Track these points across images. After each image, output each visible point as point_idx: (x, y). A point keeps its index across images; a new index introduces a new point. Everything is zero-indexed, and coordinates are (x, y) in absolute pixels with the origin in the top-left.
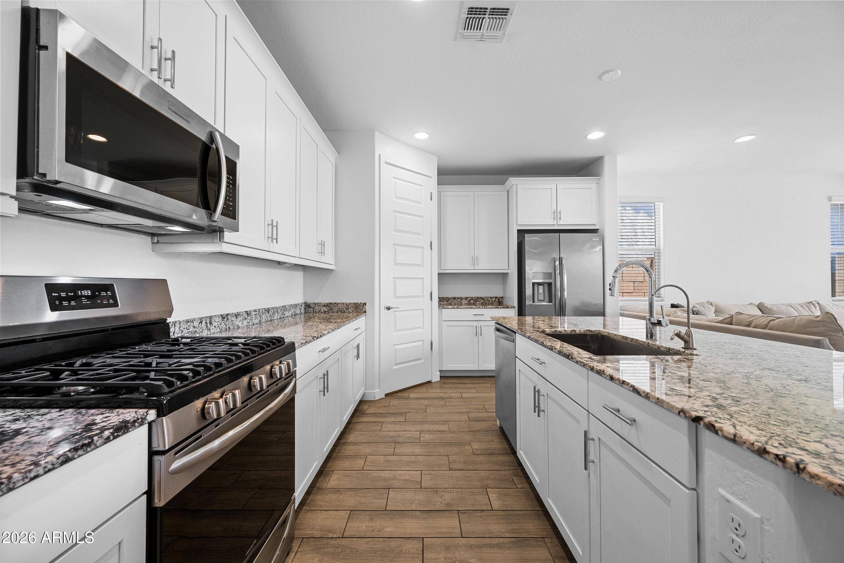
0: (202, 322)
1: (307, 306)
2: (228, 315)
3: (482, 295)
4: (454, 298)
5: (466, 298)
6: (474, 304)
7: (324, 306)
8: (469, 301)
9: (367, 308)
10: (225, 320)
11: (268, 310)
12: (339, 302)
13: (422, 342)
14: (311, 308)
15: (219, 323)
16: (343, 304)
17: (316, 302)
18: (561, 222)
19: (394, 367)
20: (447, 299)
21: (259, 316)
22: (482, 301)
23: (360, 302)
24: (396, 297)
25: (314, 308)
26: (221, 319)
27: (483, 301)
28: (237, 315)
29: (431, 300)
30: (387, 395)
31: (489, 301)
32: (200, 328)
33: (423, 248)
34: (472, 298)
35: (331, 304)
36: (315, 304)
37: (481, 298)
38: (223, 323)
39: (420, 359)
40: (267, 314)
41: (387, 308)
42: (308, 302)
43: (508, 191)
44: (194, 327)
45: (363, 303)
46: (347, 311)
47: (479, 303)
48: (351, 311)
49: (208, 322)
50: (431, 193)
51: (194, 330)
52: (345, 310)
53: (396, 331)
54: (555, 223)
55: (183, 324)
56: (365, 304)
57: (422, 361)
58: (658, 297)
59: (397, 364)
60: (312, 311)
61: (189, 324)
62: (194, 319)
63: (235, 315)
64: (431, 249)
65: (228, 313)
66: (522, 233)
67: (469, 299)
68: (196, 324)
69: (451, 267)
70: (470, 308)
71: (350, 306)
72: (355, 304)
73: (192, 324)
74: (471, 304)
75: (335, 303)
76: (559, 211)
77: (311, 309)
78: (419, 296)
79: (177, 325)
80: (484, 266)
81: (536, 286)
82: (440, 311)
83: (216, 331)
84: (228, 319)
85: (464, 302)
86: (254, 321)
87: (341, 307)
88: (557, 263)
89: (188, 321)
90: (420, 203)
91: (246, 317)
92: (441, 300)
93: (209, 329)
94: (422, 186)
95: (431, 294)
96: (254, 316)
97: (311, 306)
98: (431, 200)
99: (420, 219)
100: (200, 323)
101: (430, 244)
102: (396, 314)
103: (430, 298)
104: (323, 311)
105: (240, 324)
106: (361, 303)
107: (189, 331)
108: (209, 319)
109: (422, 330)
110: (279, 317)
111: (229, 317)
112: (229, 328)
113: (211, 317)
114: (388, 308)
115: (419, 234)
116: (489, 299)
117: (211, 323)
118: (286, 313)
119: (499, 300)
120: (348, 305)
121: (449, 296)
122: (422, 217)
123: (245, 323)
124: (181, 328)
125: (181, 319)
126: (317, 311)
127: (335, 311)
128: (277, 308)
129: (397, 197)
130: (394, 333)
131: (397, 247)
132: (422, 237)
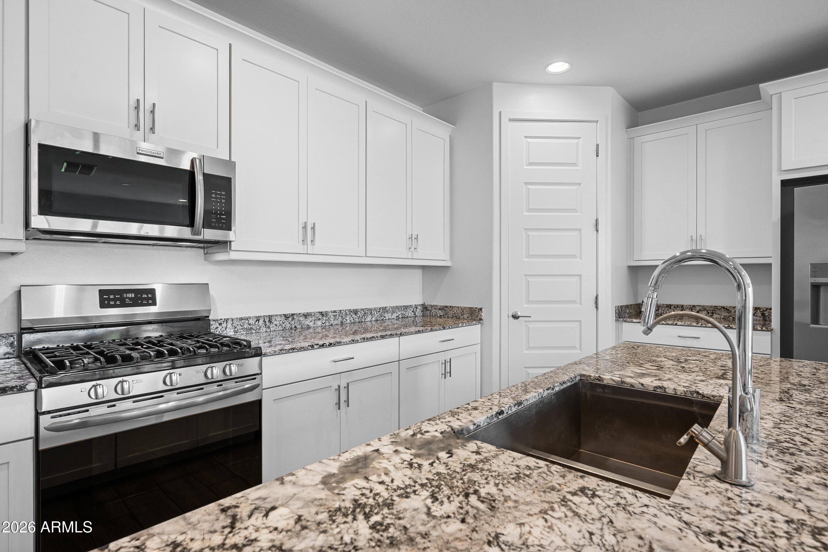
0: (259, 320)
1: (425, 308)
2: (293, 315)
7: (440, 309)
9: (484, 315)
10: (290, 319)
11: (356, 312)
12: (454, 306)
14: (428, 310)
15: (281, 322)
16: (458, 307)
17: (432, 304)
21: (340, 318)
22: (724, 314)
23: (475, 306)
24: (530, 302)
25: (431, 311)
26: (283, 318)
27: (727, 314)
28: (306, 316)
29: (597, 307)
32: (256, 325)
33: (580, 230)
35: (447, 307)
36: (432, 306)
37: (724, 308)
38: (286, 323)
40: (354, 316)
41: (512, 316)
42: (426, 304)
44: (250, 324)
45: (479, 307)
46: (462, 317)
47: (718, 316)
48: (466, 317)
49: (267, 320)
50: (598, 145)
51: (249, 326)
52: (460, 315)
53: (529, 348)
55: (237, 321)
56: (481, 309)
60: (429, 315)
61: (243, 321)
62: (250, 318)
63: (304, 315)
64: (597, 231)
65: (293, 313)
66: (790, 185)
67: (698, 308)
68: (251, 321)
70: (672, 324)
71: (465, 311)
72: (470, 308)
73: (247, 321)
75: (451, 306)
77: (428, 312)
78: (574, 302)
79: (230, 322)
82: (621, 324)
83: (277, 329)
84: (293, 319)
86: (332, 322)
87: (456, 312)
89: (241, 319)
90: (575, 164)
91: (320, 317)
93: (269, 327)
94: (579, 138)
95: (597, 298)
96: (332, 317)
97: (429, 308)
98: (597, 156)
99: (575, 187)
100: (256, 321)
101: (594, 223)
102: (531, 325)
103: (594, 306)
104: (439, 315)
105: (311, 324)
106: (476, 308)
107: (243, 327)
108: (268, 318)
110: (374, 319)
111: (295, 317)
112: (295, 327)
113: (270, 317)
114: (515, 317)
115: (575, 210)
117: (270, 322)
118: (386, 315)
120: (463, 309)
122: (580, 184)
123: (319, 323)
124: (234, 325)
125: (233, 317)
126: (434, 315)
127: (450, 316)
128: (370, 310)
129: (530, 164)
130: (525, 352)
131: (530, 233)
132: (579, 214)
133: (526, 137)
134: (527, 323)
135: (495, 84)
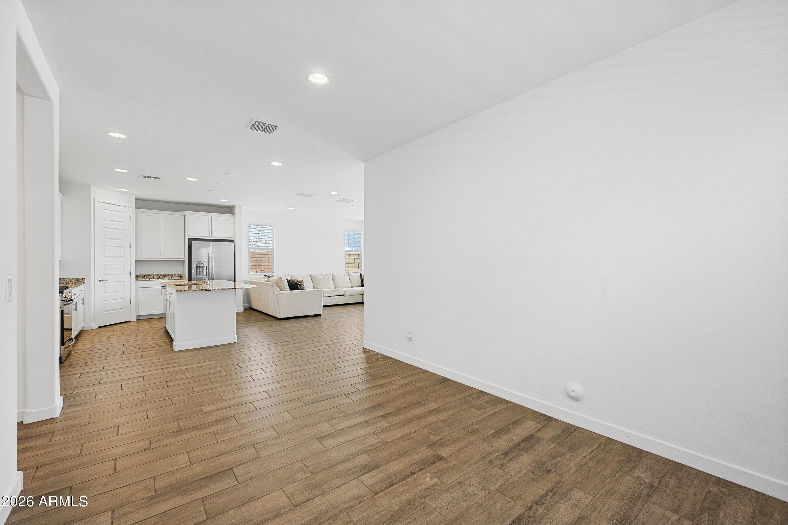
3: (169, 273)
4: (149, 275)
5: (157, 275)
6: (163, 278)
8: (160, 276)
9: (85, 281)
13: (123, 299)
16: (68, 279)
18: (214, 236)
19: (104, 313)
20: (143, 276)
22: (169, 276)
23: (80, 278)
24: (106, 275)
29: (130, 276)
30: (99, 327)
31: (174, 276)
33: (124, 247)
34: (162, 275)
39: (123, 309)
41: (99, 280)
43: (184, 216)
45: (83, 278)
46: (71, 283)
47: (166, 277)
48: (74, 283)
50: (130, 216)
52: (69, 282)
53: (106, 293)
54: (210, 236)
56: (84, 278)
57: (124, 310)
58: (273, 272)
59: (106, 311)
64: (130, 248)
66: (190, 240)
67: (160, 275)
69: (144, 257)
70: (157, 280)
71: (73, 280)
72: (77, 279)
74: (161, 278)
76: (212, 230)
78: (122, 274)
80: (168, 257)
81: (198, 268)
82: (137, 282)
85: (156, 277)
87: (66, 281)
88: (210, 255)
90: (122, 222)
92: (138, 277)
94: (124, 212)
95: (130, 272)
98: (130, 220)
99: (122, 231)
101: (129, 245)
103: (129, 275)
109: (124, 293)
115: (122, 239)
116: (174, 275)
119: (180, 276)
121: (145, 274)
122: (124, 230)
129: (106, 220)
130: (104, 294)
131: (106, 247)
132: (124, 241)
133: (104, 209)
134: (105, 283)
135: (92, 186)
